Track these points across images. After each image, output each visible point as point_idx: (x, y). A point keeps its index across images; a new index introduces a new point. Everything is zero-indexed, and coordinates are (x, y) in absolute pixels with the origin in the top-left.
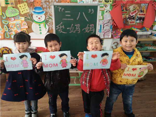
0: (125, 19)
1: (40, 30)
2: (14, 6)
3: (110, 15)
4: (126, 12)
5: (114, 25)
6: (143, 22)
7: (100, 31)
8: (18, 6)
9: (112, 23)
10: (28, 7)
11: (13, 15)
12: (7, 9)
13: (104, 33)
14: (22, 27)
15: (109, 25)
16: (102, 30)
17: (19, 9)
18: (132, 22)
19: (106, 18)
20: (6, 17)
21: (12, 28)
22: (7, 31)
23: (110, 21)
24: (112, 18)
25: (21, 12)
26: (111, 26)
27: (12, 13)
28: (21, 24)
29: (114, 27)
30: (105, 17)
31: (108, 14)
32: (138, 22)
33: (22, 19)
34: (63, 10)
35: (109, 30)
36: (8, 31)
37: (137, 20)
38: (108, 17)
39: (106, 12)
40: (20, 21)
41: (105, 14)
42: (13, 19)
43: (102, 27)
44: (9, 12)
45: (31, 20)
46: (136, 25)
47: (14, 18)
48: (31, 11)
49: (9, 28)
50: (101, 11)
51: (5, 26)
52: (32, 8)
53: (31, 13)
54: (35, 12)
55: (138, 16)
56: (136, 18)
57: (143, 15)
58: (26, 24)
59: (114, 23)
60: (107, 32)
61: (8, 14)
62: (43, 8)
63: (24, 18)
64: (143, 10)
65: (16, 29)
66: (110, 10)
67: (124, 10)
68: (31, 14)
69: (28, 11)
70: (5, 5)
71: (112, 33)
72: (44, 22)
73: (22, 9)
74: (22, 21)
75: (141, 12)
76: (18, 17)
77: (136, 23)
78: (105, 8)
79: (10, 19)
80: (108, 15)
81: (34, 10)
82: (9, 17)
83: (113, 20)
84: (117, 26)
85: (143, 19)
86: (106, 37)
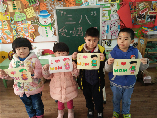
0: (134, 18)
1: (47, 33)
2: (21, 11)
3: (118, 15)
4: (135, 11)
5: (122, 25)
6: (154, 21)
7: (107, 32)
8: (25, 10)
9: (120, 24)
10: (35, 11)
11: (20, 20)
12: (15, 14)
13: (111, 34)
14: (29, 31)
15: (116, 26)
16: (109, 31)
18: (142, 22)
19: (114, 18)
20: (14, 21)
21: (20, 32)
22: (15, 35)
23: (118, 20)
24: (120, 18)
25: (28, 16)
26: (119, 26)
27: (20, 17)
28: (28, 28)
29: (122, 27)
30: (112, 17)
31: (115, 13)
32: (149, 20)
33: (29, 23)
34: (65, 14)
35: (117, 30)
36: (17, 35)
37: (147, 19)
38: (115, 17)
39: (113, 12)
40: (27, 25)
41: (112, 14)
42: (20, 23)
43: (109, 27)
44: (16, 17)
45: (37, 23)
46: (147, 24)
47: (22, 23)
48: (37, 15)
49: (18, 32)
50: (108, 11)
51: (14, 30)
52: (38, 12)
53: (37, 16)
54: (41, 16)
55: (149, 14)
56: (147, 16)
57: (154, 13)
58: (33, 28)
59: (122, 23)
60: (115, 33)
61: (16, 19)
62: (49, 12)
63: (30, 22)
64: (154, 8)
65: (24, 33)
66: (117, 10)
67: (133, 9)
68: (37, 18)
69: (34, 15)
70: (13, 10)
72: (50, 25)
73: (28, 13)
74: (29, 25)
75: (152, 10)
76: (26, 21)
77: (146, 22)
78: (112, 8)
79: (18, 23)
80: (115, 15)
81: (40, 14)
82: (17, 22)
83: (121, 20)
84: (125, 26)
85: (155, 17)
86: (114, 37)
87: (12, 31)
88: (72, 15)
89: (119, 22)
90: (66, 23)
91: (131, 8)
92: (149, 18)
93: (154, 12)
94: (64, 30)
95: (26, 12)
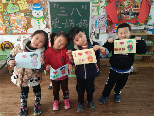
0: (120, 14)
1: (39, 25)
2: (14, 3)
3: (105, 11)
4: (121, 8)
5: (109, 20)
6: (137, 17)
7: (96, 26)
8: (18, 2)
9: (107, 19)
10: (27, 4)
11: (13, 12)
12: (8, 6)
13: (99, 28)
14: (22, 23)
15: (104, 21)
16: (98, 25)
17: (19, 5)
18: (127, 17)
19: (102, 14)
20: (7, 13)
21: (13, 23)
22: (8, 26)
23: (105, 16)
24: (107, 14)
25: (21, 8)
26: (106, 21)
27: (13, 9)
28: (21, 20)
29: (108, 22)
30: (100, 13)
31: (103, 9)
32: (133, 17)
33: (21, 15)
34: (58, 6)
35: (105, 25)
36: (10, 27)
37: (131, 16)
38: (103, 12)
39: (101, 8)
40: (20, 17)
41: (100, 10)
42: (13, 15)
43: (98, 22)
44: (9, 8)
45: (30, 16)
46: (131, 20)
47: (15, 15)
48: (30, 7)
49: (11, 24)
50: (96, 7)
51: (7, 22)
52: (31, 4)
53: (30, 9)
54: (33, 8)
55: (132, 11)
56: (131, 13)
58: (26, 20)
59: (109, 18)
60: (103, 27)
61: (9, 10)
62: (41, 5)
63: (23, 14)
64: (137, 6)
65: (17, 24)
66: (105, 6)
67: (119, 5)
68: (30, 11)
69: (27, 8)
70: (6, 2)
71: (107, 27)
72: (43, 18)
73: (21, 6)
74: (22, 17)
75: (135, 7)
76: (19, 13)
77: (130, 18)
78: (100, 4)
79: (11, 15)
81: (33, 7)
82: (10, 13)
83: (108, 15)
84: (111, 21)
85: (138, 14)
86: (101, 31)
87: (5, 22)
88: (64, 8)
89: (106, 17)
90: (58, 15)
91: (117, 5)
92: (133, 14)
93: (137, 9)
94: (56, 22)
95: (19, 4)
